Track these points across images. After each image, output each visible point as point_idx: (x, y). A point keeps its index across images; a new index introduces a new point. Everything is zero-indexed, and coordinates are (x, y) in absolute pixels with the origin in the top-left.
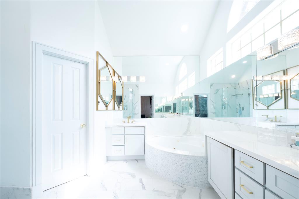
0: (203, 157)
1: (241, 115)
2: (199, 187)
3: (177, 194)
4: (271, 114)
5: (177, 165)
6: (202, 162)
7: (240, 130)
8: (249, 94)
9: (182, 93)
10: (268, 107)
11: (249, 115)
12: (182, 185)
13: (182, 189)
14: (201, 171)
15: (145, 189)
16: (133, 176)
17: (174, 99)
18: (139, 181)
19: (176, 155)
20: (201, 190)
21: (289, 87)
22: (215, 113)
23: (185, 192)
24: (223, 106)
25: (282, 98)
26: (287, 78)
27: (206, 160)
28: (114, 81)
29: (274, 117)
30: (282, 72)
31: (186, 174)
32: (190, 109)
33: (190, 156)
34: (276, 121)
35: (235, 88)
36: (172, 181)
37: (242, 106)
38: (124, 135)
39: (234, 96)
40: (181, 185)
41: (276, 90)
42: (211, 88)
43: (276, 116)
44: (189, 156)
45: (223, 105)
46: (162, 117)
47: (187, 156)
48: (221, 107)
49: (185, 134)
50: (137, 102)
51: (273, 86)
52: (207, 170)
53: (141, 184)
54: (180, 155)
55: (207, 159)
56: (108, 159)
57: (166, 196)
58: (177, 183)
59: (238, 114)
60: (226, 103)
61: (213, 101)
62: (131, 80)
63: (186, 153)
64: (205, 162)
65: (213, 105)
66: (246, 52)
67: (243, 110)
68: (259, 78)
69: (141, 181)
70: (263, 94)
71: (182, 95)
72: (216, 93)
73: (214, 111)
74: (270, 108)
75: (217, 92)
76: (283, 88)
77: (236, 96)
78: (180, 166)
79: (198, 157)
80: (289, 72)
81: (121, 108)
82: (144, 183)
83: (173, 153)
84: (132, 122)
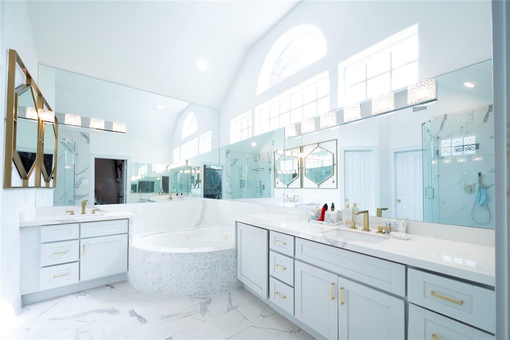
0: (231, 250)
1: (261, 195)
2: (226, 291)
3: (200, 309)
4: (290, 193)
5: (197, 269)
6: (231, 256)
7: (269, 212)
8: (270, 169)
9: (187, 161)
10: (288, 186)
11: (269, 196)
12: (205, 296)
13: (206, 300)
14: (229, 269)
15: (147, 322)
16: (113, 312)
17: (168, 170)
18: (129, 314)
19: (196, 255)
20: (230, 293)
21: (304, 166)
22: (231, 193)
23: (210, 303)
24: (242, 184)
25: (299, 176)
26: (303, 155)
27: (235, 252)
28: (41, 122)
29: (293, 197)
30: (300, 148)
31: (211, 278)
32: (193, 187)
33: (216, 252)
34: (294, 201)
35: (256, 160)
36: (189, 296)
37: (262, 184)
38: (79, 239)
39: (254, 170)
40: (203, 297)
41: (293, 168)
42: (227, 156)
43: (294, 196)
44: (214, 252)
45: (242, 182)
46: (142, 201)
47: (211, 252)
48: (238, 185)
49: (198, 225)
50: (84, 171)
51: (291, 161)
52: (237, 265)
53: (136, 318)
54: (201, 254)
55: (237, 251)
56: (26, 302)
57: (185, 317)
58: (196, 296)
59: (259, 194)
60: (245, 179)
61: (228, 176)
62: (65, 123)
63: (210, 249)
64: (233, 256)
65: (229, 181)
66: (274, 126)
67: (264, 188)
68: (281, 152)
69: (133, 313)
70: (281, 169)
71: (187, 164)
72: (234, 164)
73: (230, 191)
74: (289, 187)
75: (235, 162)
76: (300, 167)
77: (257, 171)
78: (202, 269)
79: (226, 251)
80: (305, 149)
81: (51, 182)
82: (140, 315)
83: (190, 254)
84: (93, 212)
